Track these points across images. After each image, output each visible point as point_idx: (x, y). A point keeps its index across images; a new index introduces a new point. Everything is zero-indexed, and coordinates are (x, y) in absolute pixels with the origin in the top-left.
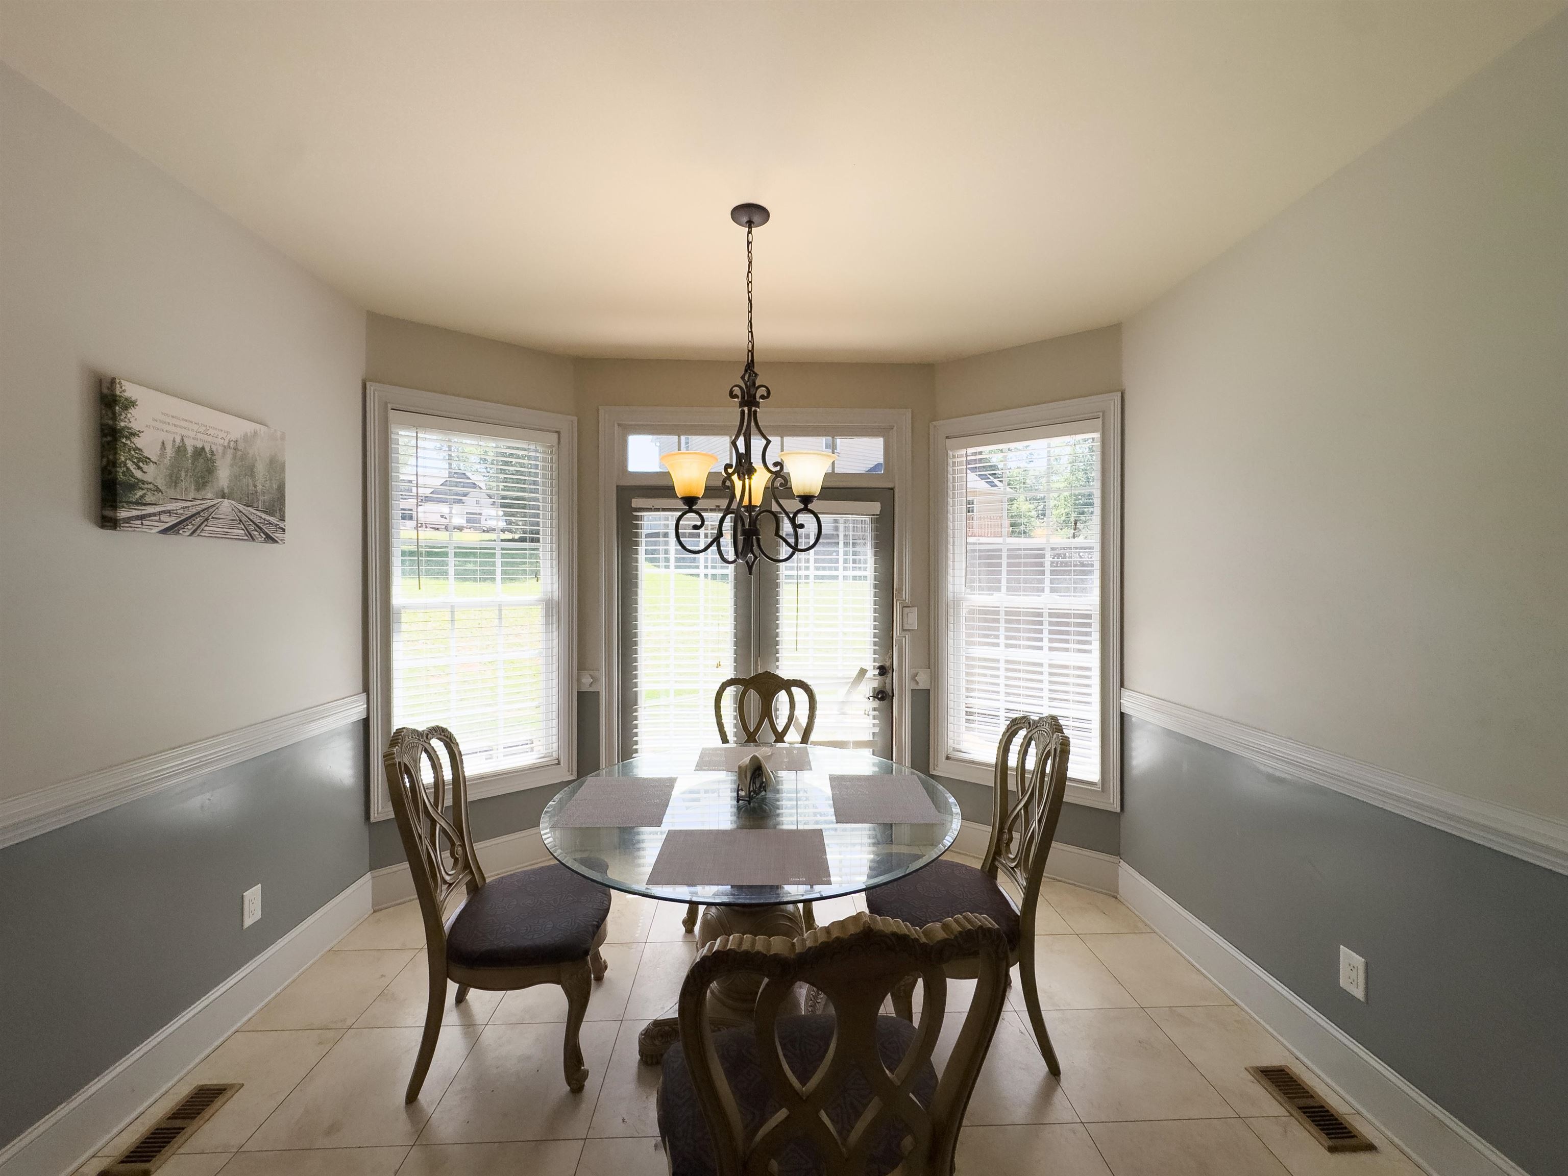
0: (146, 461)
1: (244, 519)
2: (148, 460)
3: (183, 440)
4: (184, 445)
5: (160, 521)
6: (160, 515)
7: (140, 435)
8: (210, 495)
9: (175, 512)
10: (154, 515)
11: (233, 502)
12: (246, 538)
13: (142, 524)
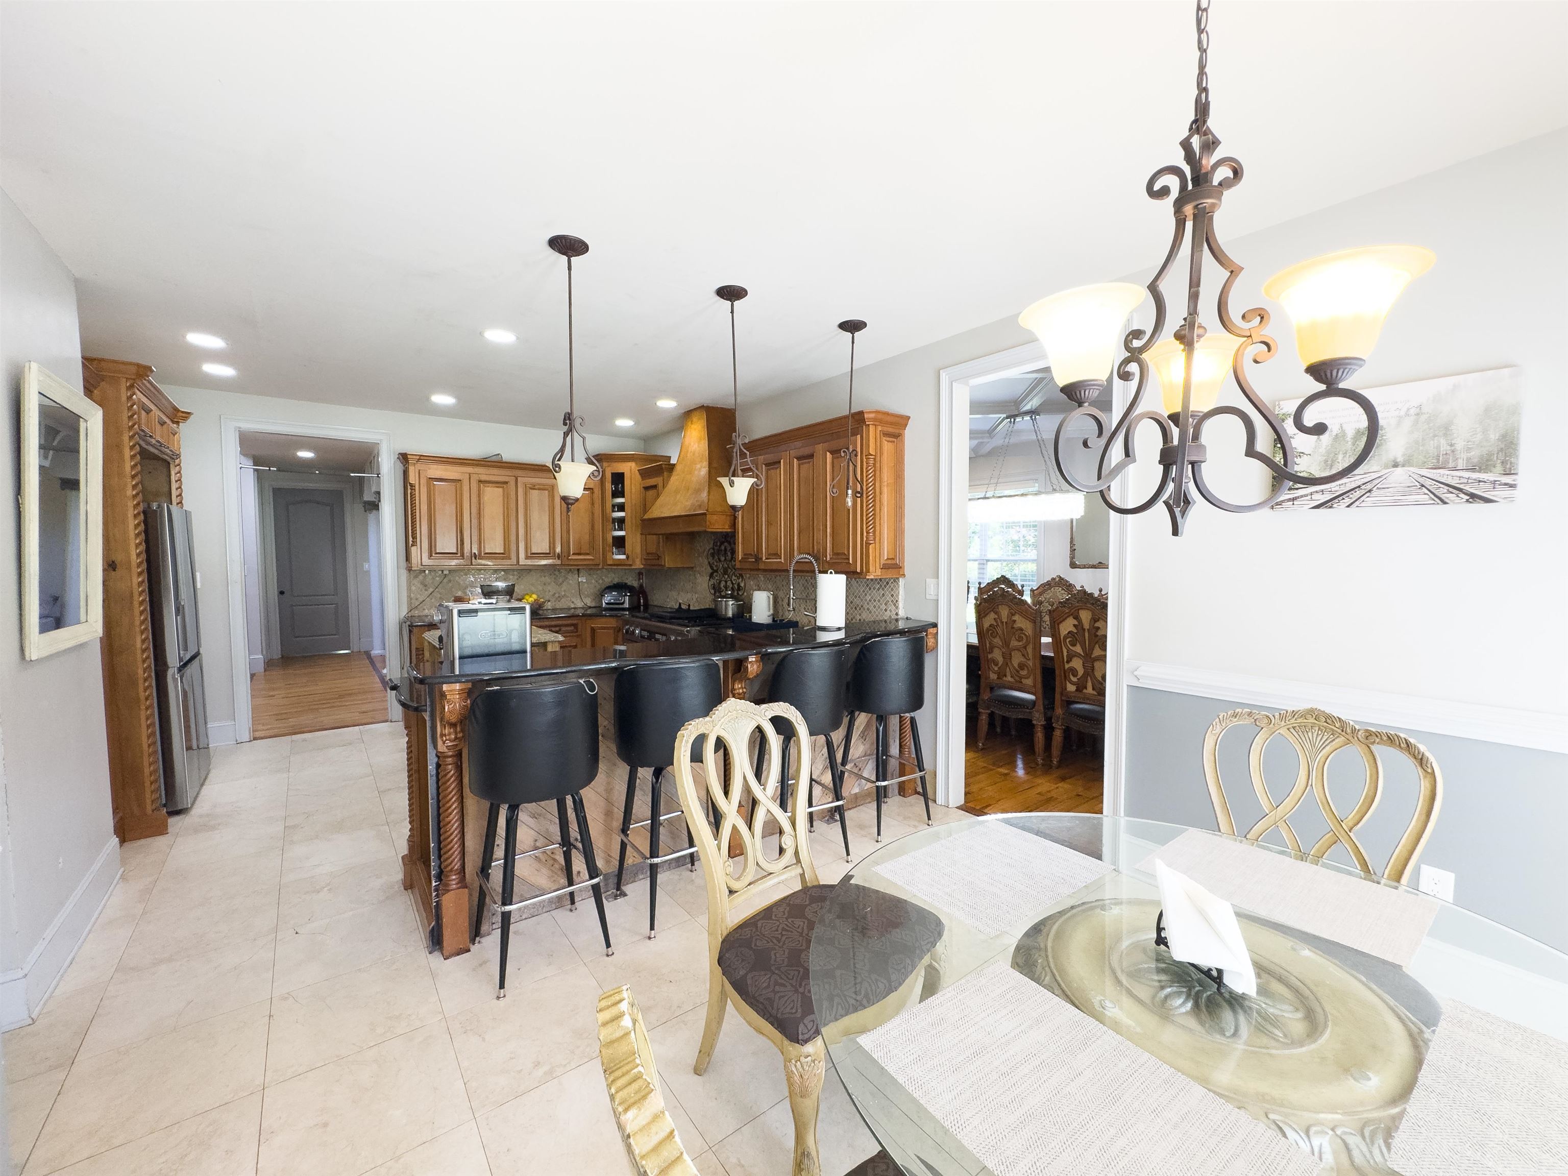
0: (1300, 456)
1: (1428, 483)
2: (1301, 454)
3: (1342, 427)
4: (1343, 431)
5: (1312, 500)
6: (1311, 495)
7: (1295, 436)
8: (1375, 468)
9: (1330, 490)
10: (1306, 496)
11: (1412, 469)
12: (1433, 502)
13: (1293, 504)
